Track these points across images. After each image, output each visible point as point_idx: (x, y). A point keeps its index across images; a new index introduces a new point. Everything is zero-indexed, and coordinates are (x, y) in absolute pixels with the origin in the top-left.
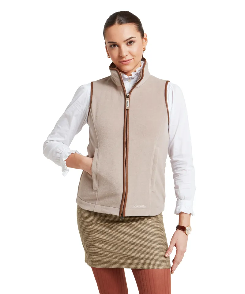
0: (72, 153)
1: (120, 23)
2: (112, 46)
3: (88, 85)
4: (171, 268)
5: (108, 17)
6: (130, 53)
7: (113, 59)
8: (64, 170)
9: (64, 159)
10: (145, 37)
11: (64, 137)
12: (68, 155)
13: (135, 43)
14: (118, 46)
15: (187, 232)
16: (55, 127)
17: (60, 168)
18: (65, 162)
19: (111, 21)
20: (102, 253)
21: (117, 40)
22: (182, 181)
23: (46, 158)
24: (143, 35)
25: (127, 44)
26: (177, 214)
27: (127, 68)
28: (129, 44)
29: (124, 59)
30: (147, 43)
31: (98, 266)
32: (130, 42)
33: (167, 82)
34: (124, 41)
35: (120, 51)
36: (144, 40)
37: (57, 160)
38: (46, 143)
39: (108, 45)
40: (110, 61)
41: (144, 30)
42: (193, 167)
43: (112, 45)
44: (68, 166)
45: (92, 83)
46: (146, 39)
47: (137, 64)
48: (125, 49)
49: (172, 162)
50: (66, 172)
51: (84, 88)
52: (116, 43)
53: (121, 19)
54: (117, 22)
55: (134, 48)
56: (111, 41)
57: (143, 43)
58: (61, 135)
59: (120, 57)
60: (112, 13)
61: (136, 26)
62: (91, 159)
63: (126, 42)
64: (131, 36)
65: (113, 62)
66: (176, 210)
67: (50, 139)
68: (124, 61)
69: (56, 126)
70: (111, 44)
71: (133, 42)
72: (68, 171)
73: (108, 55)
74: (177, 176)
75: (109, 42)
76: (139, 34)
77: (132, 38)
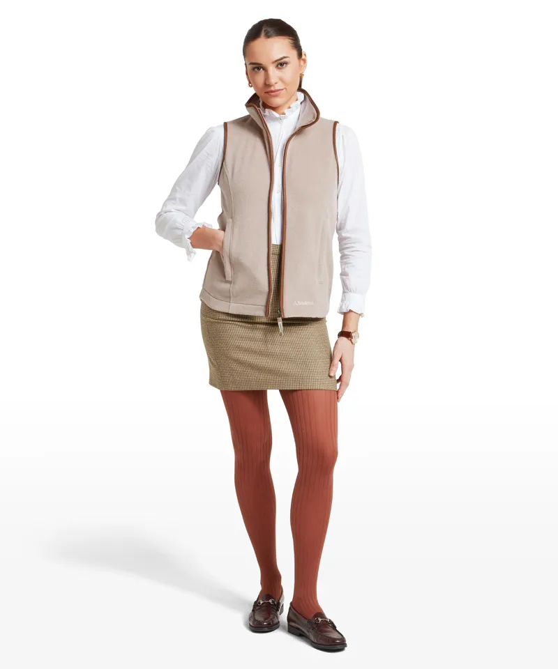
0: (199, 228)
1: (268, 36)
2: (256, 70)
3: (219, 126)
4: (337, 392)
5: (250, 28)
6: (281, 79)
7: (256, 88)
8: (189, 253)
9: (187, 237)
10: (303, 57)
11: (186, 205)
12: (193, 230)
13: (288, 66)
14: (263, 69)
15: (353, 340)
16: (172, 191)
17: (184, 251)
18: (189, 241)
19: (255, 33)
20: (239, 368)
21: (262, 60)
22: (354, 266)
23: (161, 238)
24: (300, 54)
25: (277, 66)
26: (341, 313)
27: (276, 101)
28: (279, 66)
29: (272, 89)
30: (305, 67)
31: (232, 388)
32: (281, 64)
33: (336, 123)
34: (273, 62)
35: (267, 77)
36: (302, 62)
37: (177, 240)
38: (159, 215)
39: (250, 67)
40: (252, 92)
41: (302, 48)
42: (370, 247)
43: (255, 68)
44: (194, 246)
45: (225, 124)
46: (305, 61)
47: (291, 97)
48: (274, 73)
49: (341, 239)
50: (192, 254)
51: (213, 131)
52: (261, 64)
53: (269, 29)
54: (263, 34)
55: (288, 72)
56: (254, 61)
57: (300, 65)
58: (183, 202)
59: (267, 85)
60: (256, 22)
61: (290, 40)
62: (223, 232)
63: (276, 63)
64: (281, 56)
65: (255, 94)
66: (341, 307)
67: (164, 209)
68: (272, 92)
69: (174, 190)
70: (255, 66)
71: (286, 63)
72: (195, 253)
73: (250, 83)
74: (346, 258)
75: (251, 64)
76: (294, 53)
77: (285, 57)
